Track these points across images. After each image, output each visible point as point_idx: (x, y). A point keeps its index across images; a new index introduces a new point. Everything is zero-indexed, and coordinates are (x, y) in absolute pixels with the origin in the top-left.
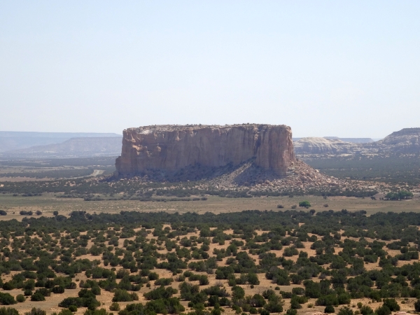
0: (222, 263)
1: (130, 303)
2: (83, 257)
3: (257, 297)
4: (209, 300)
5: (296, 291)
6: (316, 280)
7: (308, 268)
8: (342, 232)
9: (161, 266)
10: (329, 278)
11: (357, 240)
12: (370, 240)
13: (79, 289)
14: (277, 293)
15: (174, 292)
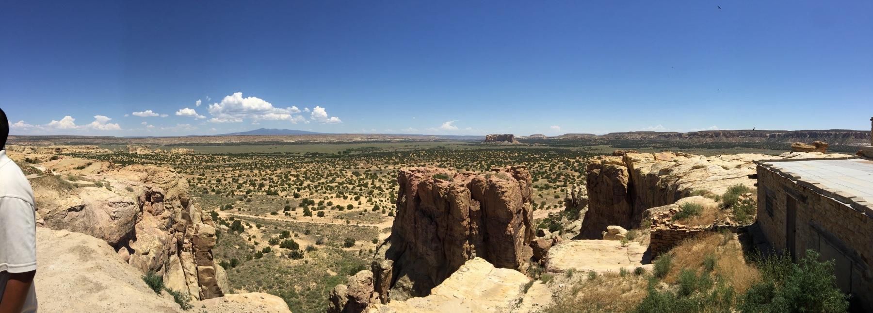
2: (480, 156)
8: (522, 151)
11: (524, 153)
12: (527, 153)
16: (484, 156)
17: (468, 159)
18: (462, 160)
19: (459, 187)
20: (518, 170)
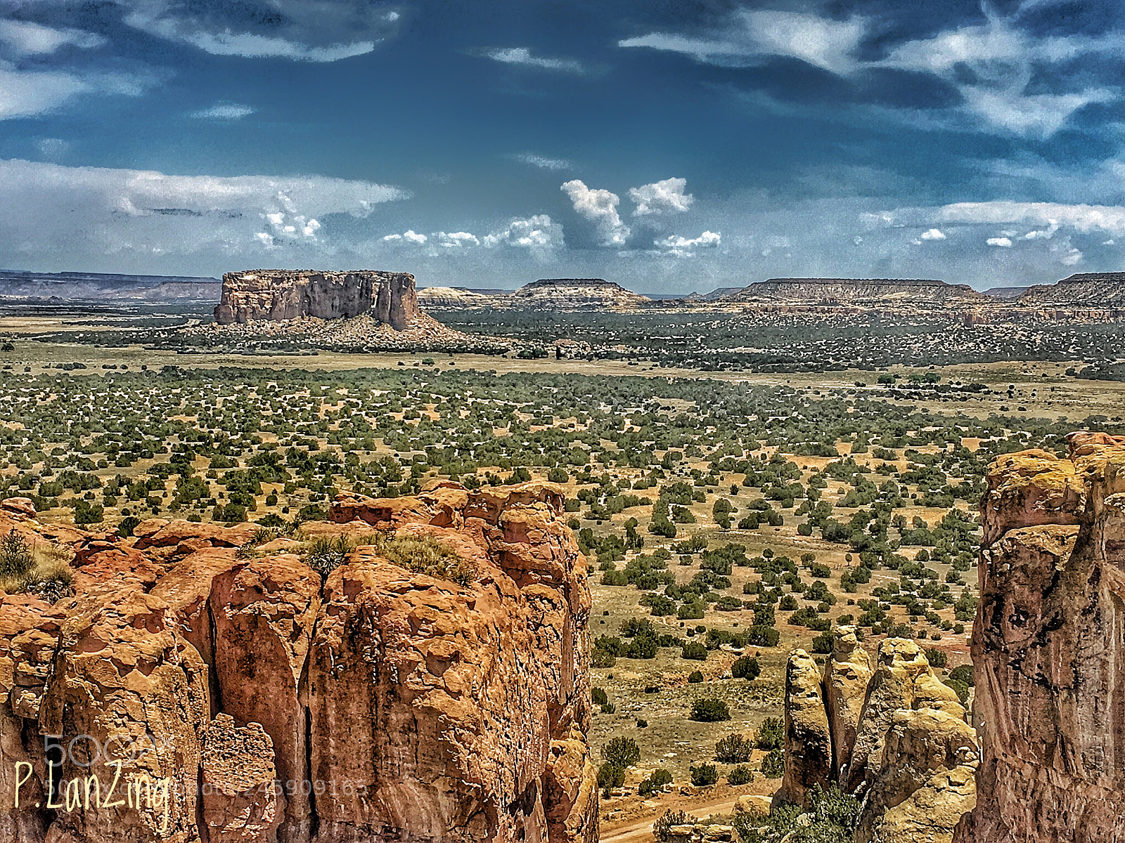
1: (229, 470)
3: (373, 464)
6: (439, 446)
7: (431, 433)
8: (469, 393)
10: (454, 444)
11: (486, 402)
12: (501, 403)
13: (170, 454)
14: (396, 460)
15: (281, 458)
17: (86, 442)
18: (47, 448)
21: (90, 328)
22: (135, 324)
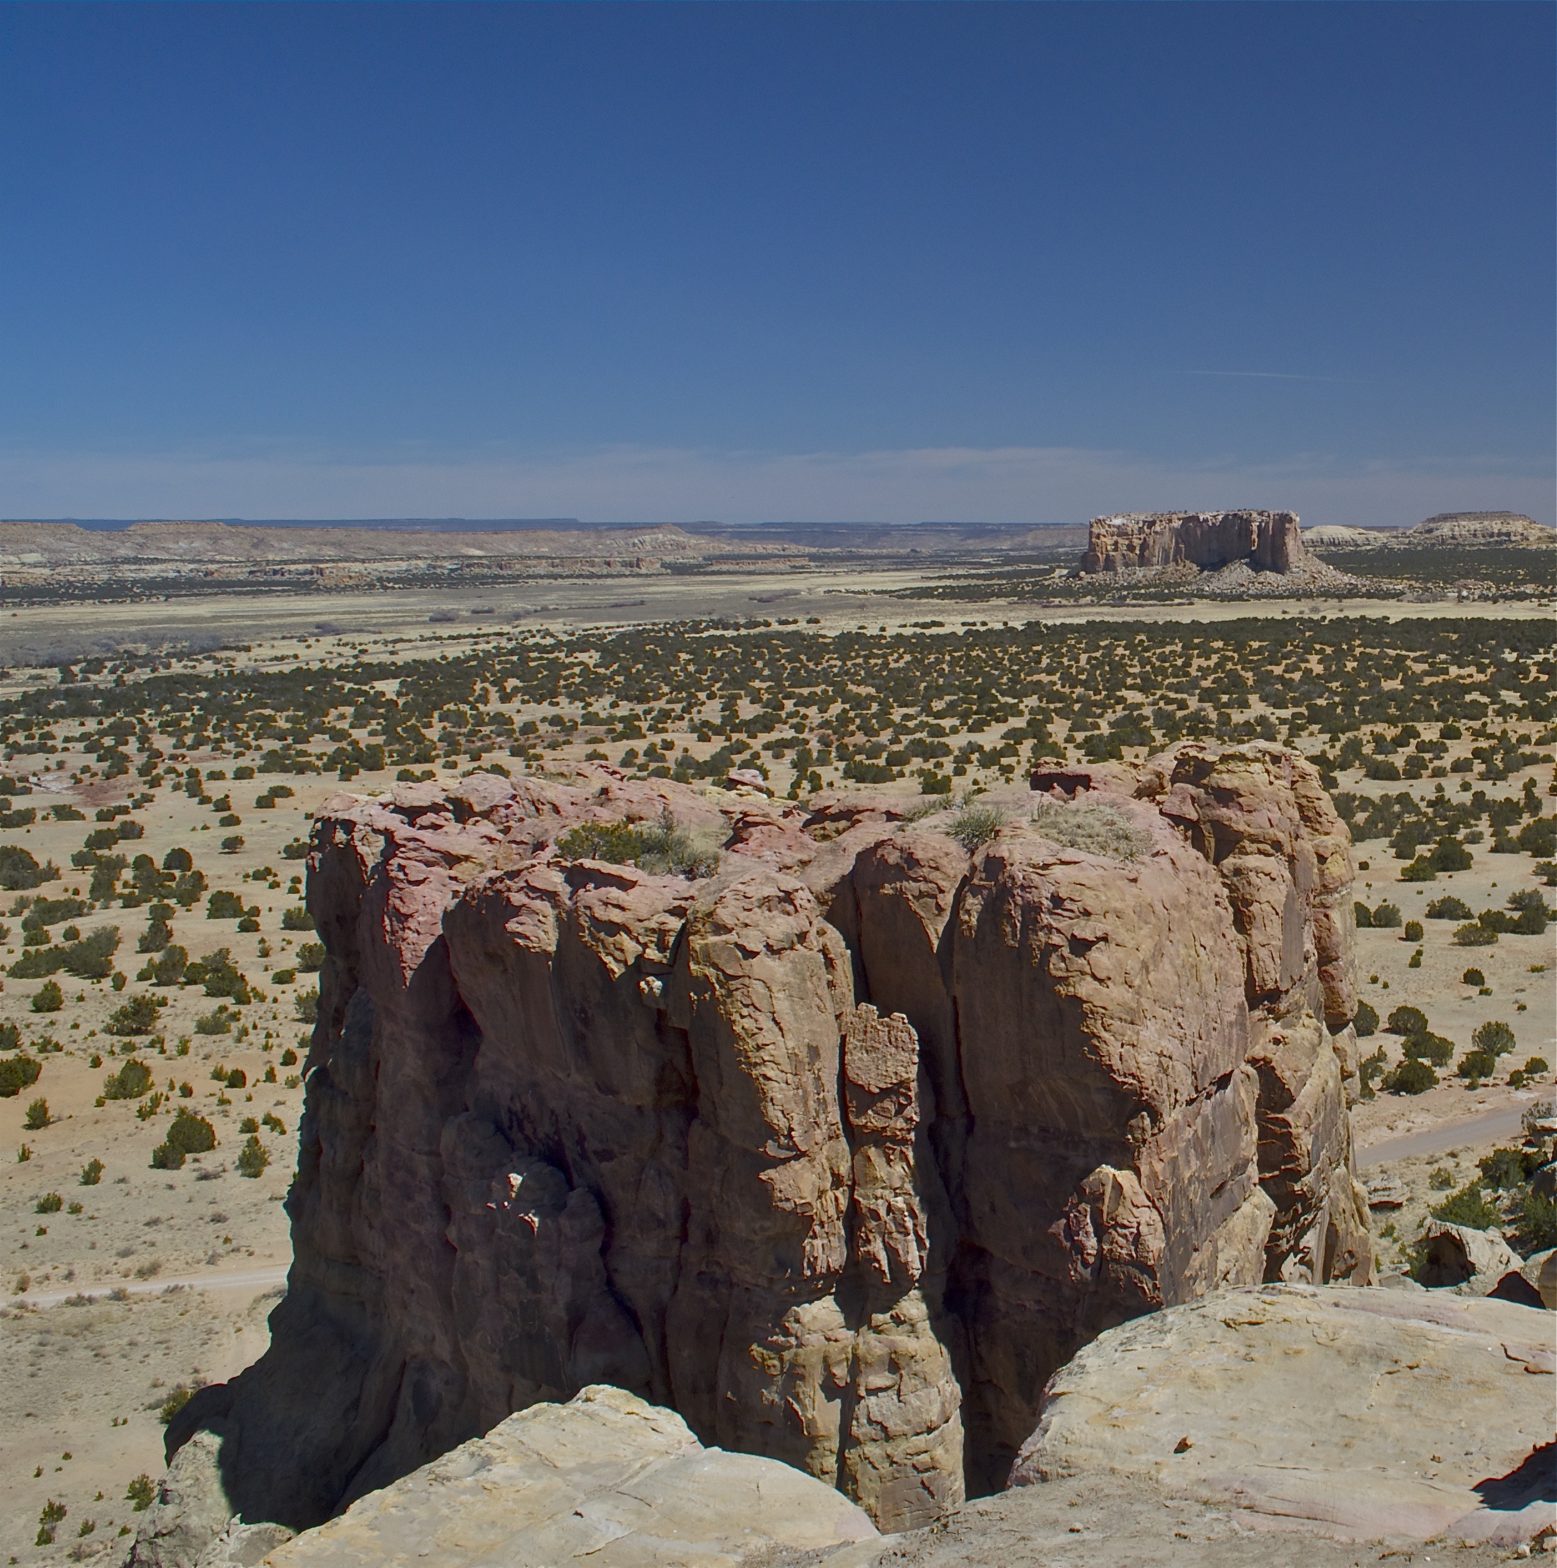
0: (1206, 684)
1: (1089, 733)
2: (1035, 678)
3: (1247, 723)
4: (1189, 728)
5: (1295, 716)
6: (1321, 702)
7: (1312, 687)
8: (1358, 642)
9: (1131, 688)
10: (1337, 699)
11: (1376, 651)
12: (1392, 652)
13: (1027, 717)
14: (1273, 719)
15: (1147, 719)
16: (1069, 679)
17: (938, 705)
18: (897, 714)
19: (758, 915)
20: (1228, 781)
21: (948, 582)
22: (1000, 575)
